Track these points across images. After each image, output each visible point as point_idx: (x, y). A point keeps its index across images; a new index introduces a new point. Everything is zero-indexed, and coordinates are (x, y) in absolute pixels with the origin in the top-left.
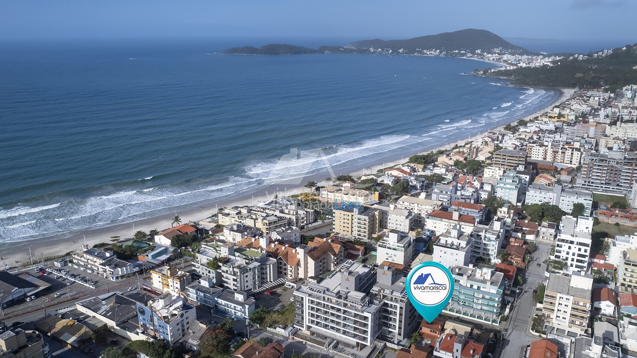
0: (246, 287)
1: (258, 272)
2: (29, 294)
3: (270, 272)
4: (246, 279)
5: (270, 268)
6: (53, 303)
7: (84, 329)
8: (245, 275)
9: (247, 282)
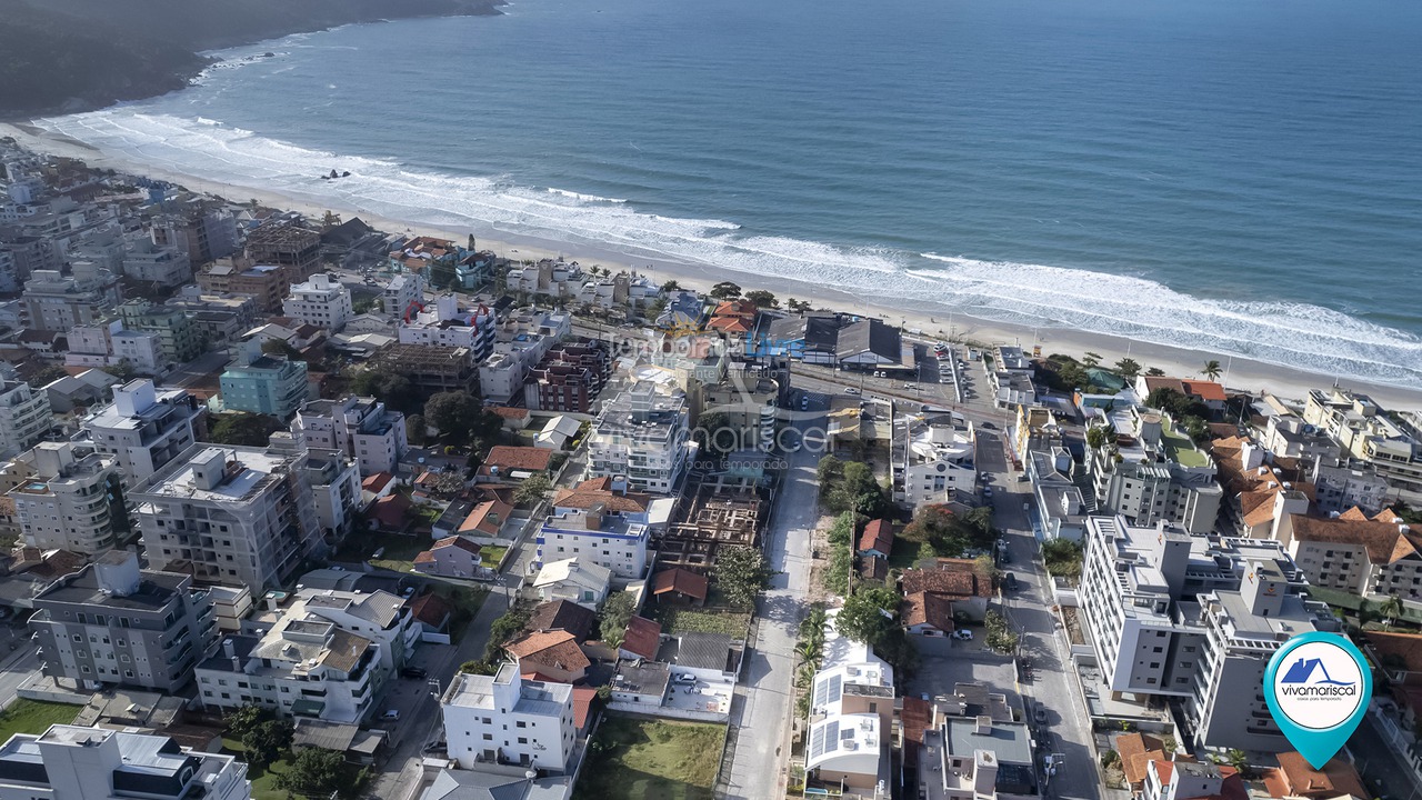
0: (1121, 507)
1: (1161, 493)
2: (878, 366)
3: (1190, 509)
4: (1125, 490)
5: (1193, 498)
6: (893, 392)
7: (855, 428)
8: (1127, 480)
9: (1127, 497)
